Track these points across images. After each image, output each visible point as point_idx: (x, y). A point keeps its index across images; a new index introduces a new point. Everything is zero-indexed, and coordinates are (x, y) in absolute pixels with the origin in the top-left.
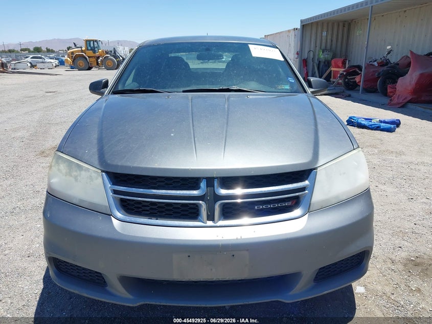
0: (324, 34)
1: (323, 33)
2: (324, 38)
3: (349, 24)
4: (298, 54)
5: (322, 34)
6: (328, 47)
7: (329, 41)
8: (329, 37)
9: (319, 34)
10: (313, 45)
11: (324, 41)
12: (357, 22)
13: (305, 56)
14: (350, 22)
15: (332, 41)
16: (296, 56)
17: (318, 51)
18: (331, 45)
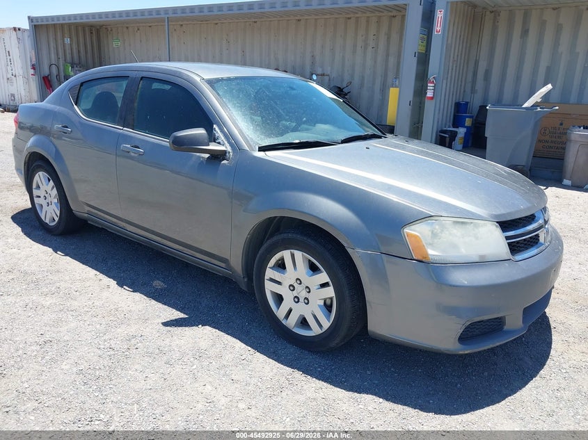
0: (67, 41)
1: (66, 39)
2: (67, 47)
3: (98, 31)
4: (33, 67)
5: (64, 41)
6: (76, 60)
7: (75, 51)
8: (75, 47)
9: (60, 41)
10: (53, 56)
11: (68, 52)
12: (109, 29)
13: (46, 72)
14: (98, 27)
15: (79, 52)
16: (32, 71)
17: (64, 65)
18: (79, 57)
